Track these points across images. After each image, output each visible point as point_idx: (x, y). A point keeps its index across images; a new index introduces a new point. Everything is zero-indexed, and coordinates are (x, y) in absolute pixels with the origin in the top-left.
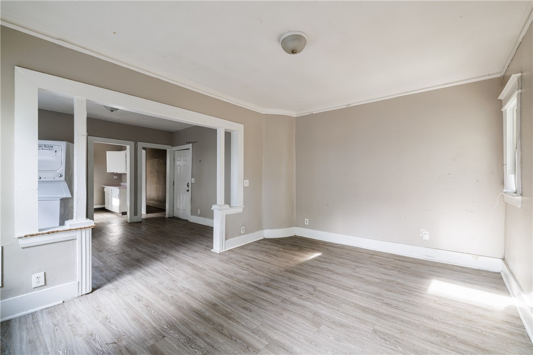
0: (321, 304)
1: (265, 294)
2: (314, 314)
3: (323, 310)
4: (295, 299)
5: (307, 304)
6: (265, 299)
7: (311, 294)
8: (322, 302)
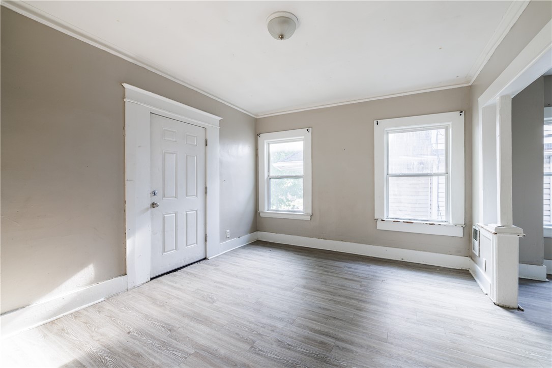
0: (250, 322)
1: (317, 328)
2: (260, 310)
3: (250, 315)
4: (280, 325)
5: (265, 321)
6: (314, 322)
7: (260, 334)
8: (248, 324)
